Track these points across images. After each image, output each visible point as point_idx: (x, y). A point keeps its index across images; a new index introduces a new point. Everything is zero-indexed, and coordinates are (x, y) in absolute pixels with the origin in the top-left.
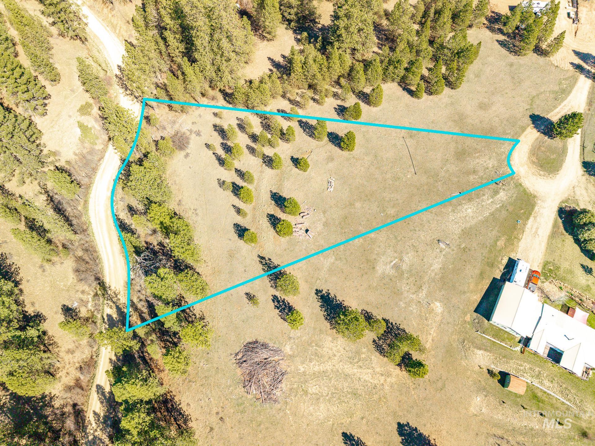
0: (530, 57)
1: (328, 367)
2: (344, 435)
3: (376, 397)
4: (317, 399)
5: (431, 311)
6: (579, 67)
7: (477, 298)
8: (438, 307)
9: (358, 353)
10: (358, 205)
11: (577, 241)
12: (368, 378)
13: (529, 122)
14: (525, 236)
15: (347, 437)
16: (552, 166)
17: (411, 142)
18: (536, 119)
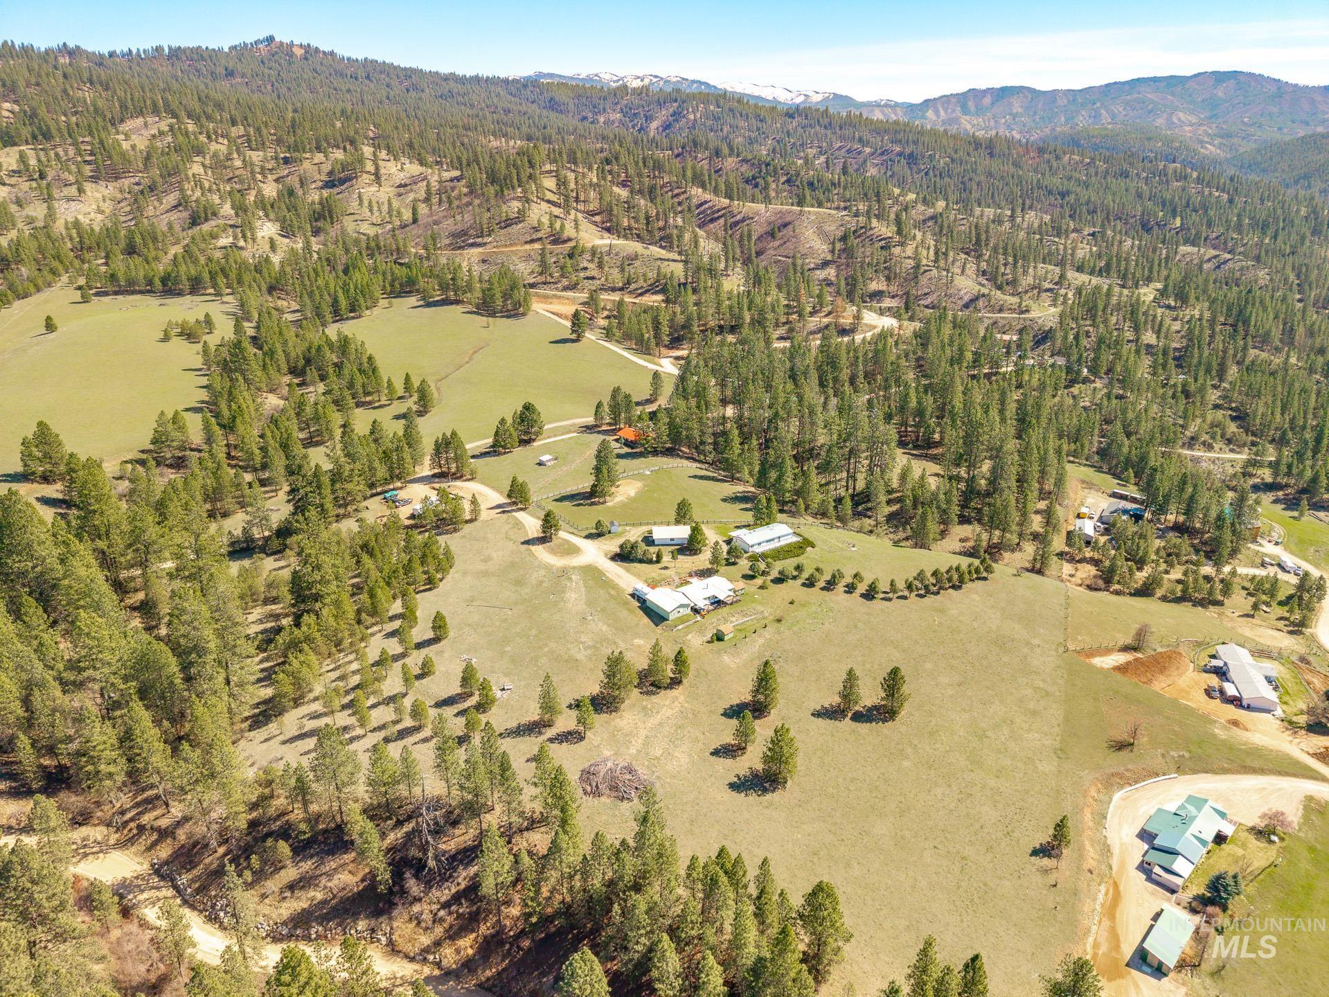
0: (467, 528)
1: (643, 733)
2: (712, 754)
3: (690, 716)
4: (668, 754)
5: (639, 646)
6: (504, 512)
7: (646, 620)
8: (637, 641)
9: (644, 708)
10: (508, 649)
11: (641, 561)
12: (670, 712)
13: (526, 546)
14: (617, 581)
15: (716, 753)
16: (574, 550)
17: (478, 603)
18: (527, 542)
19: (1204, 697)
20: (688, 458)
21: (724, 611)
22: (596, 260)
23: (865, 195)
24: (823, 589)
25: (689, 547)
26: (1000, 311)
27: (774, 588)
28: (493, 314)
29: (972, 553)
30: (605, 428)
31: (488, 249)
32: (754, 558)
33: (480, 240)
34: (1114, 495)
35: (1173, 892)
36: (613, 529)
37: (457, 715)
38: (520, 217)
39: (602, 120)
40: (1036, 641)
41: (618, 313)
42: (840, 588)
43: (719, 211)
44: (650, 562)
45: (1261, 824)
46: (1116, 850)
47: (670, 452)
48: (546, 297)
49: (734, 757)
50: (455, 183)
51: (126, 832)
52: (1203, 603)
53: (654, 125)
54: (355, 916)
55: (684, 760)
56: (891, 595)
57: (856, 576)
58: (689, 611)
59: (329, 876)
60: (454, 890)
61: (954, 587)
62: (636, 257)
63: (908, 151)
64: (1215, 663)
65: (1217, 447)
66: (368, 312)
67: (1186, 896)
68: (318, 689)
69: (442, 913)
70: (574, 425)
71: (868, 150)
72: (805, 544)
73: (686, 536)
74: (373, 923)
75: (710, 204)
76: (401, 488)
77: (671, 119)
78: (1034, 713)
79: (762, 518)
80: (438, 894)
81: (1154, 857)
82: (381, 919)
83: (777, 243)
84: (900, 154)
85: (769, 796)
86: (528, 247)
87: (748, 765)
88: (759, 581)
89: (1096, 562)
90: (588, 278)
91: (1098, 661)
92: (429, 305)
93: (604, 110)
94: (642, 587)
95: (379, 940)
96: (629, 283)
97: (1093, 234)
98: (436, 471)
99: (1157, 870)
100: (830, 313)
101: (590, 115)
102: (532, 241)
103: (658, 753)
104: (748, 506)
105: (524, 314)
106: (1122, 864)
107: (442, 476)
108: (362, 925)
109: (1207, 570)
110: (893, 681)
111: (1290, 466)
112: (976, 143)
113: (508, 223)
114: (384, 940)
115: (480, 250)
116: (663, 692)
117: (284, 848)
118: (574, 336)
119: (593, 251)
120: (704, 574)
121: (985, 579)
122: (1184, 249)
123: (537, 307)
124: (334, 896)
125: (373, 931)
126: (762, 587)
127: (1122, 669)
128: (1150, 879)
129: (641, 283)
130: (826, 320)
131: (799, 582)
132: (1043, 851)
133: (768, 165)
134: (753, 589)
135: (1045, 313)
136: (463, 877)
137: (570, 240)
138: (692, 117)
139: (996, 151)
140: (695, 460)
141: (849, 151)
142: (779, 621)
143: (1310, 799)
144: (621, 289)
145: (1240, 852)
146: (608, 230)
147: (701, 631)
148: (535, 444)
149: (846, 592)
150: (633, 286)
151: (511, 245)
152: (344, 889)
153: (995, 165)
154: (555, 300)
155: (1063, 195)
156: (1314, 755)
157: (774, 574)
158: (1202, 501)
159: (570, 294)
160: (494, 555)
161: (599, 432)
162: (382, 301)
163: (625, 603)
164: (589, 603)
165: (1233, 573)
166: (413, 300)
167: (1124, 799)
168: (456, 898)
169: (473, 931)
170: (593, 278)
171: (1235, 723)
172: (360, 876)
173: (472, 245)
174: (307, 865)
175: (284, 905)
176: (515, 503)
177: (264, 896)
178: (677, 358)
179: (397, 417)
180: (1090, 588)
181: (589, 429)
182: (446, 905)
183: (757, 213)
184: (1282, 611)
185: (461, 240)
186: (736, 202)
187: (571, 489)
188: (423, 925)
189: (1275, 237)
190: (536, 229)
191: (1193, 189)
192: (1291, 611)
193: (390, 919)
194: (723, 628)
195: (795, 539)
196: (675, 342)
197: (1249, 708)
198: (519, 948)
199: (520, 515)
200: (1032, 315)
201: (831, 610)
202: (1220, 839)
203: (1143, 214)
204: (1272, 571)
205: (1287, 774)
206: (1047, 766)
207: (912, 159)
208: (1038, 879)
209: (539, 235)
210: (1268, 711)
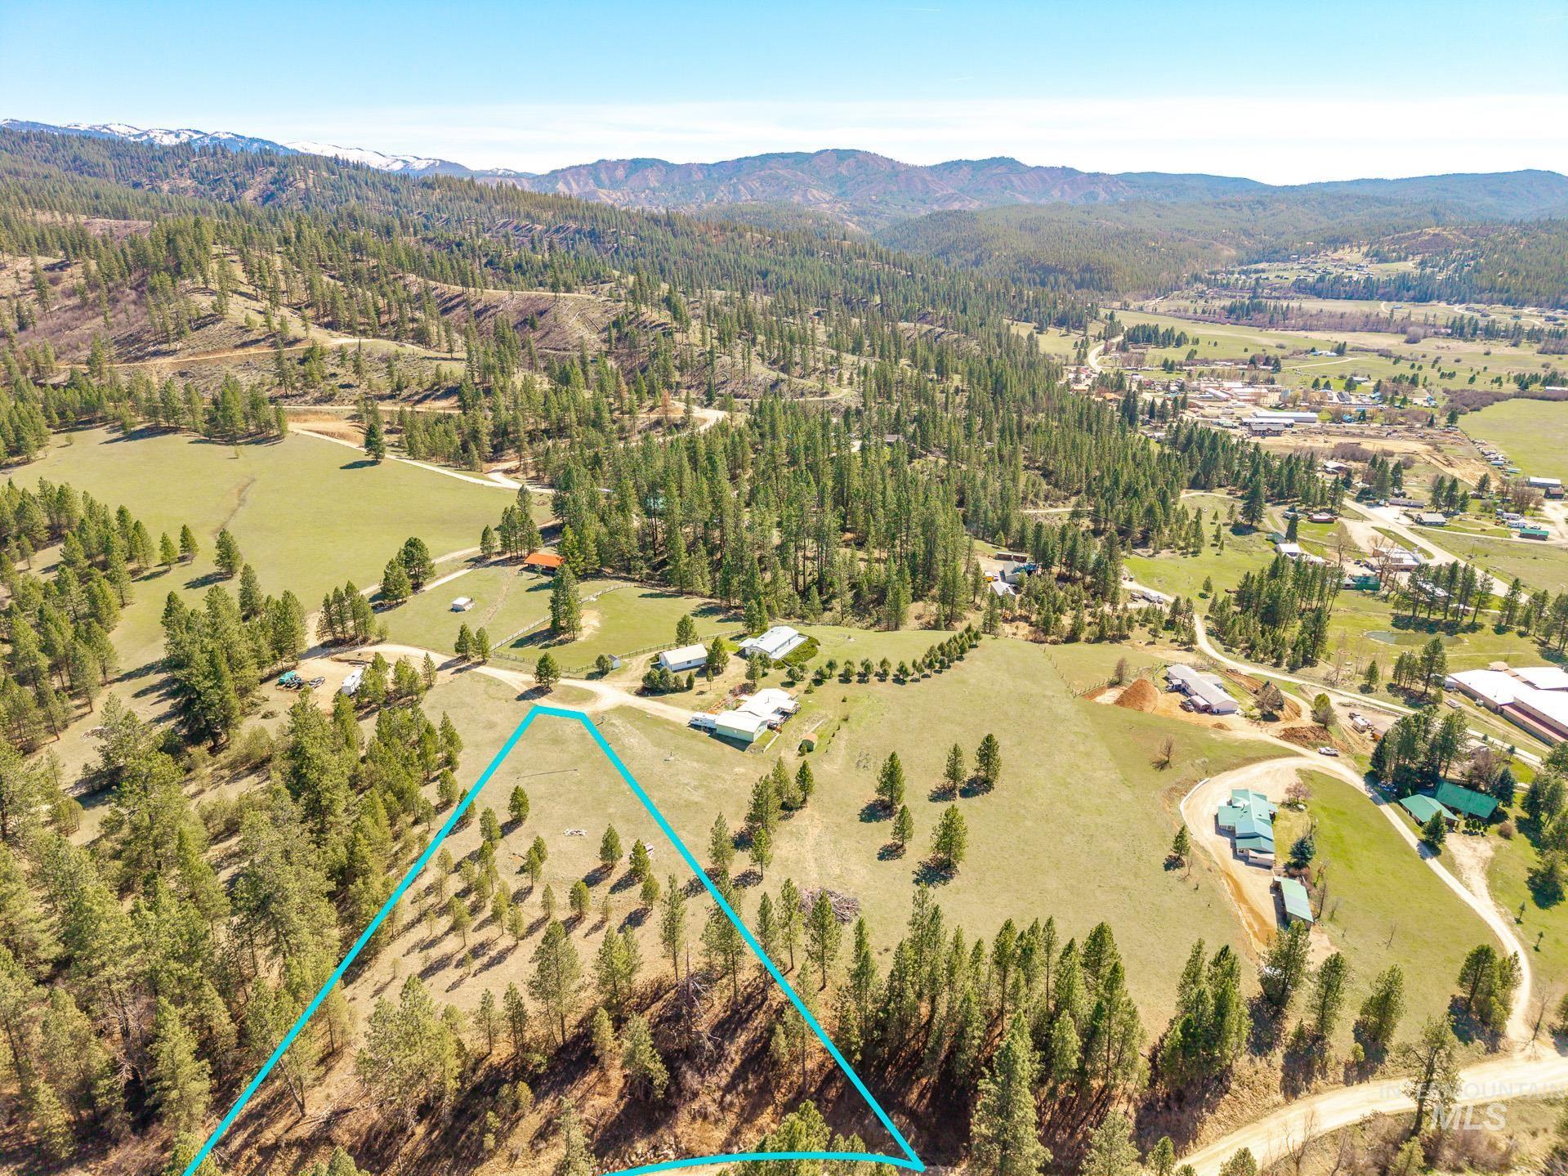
1: (809, 856)
2: (880, 859)
3: (836, 829)
4: (846, 869)
13: (524, 703)
14: (665, 716)
15: (881, 857)
16: (588, 696)
17: (528, 772)
18: (521, 698)
19: (1183, 713)
20: (618, 578)
21: (793, 719)
22: (349, 364)
23: (584, 278)
24: (859, 682)
25: (711, 667)
26: (802, 394)
27: (818, 689)
28: (231, 440)
29: (936, 626)
30: (494, 558)
31: (182, 358)
32: (779, 665)
33: (164, 347)
34: (1000, 557)
35: (1269, 867)
36: (615, 664)
37: (613, 890)
38: (217, 315)
39: (166, 187)
40: (1049, 693)
41: (401, 425)
42: (873, 678)
43: (451, 299)
44: (682, 690)
45: (1286, 797)
46: (1211, 850)
47: (598, 575)
48: (297, 414)
49: (899, 856)
50: (57, 272)
51: (242, 1164)
52: (1114, 639)
53: (249, 195)
54: (629, 1140)
55: (863, 872)
56: (917, 675)
57: (883, 663)
58: (765, 728)
59: (580, 1107)
60: (731, 1070)
61: (960, 658)
62: (397, 357)
63: (587, 228)
64: (1176, 682)
65: (1041, 503)
66: (40, 454)
67: (1280, 865)
68: (408, 914)
69: (728, 1098)
70: (454, 560)
71: (539, 227)
72: (812, 645)
73: (705, 654)
74: (653, 1140)
75: (438, 291)
76: (294, 668)
77: (272, 187)
78: (1088, 754)
79: (755, 626)
80: (715, 1080)
81: (1240, 844)
82: (659, 1133)
83: (538, 334)
84: (578, 231)
85: (951, 883)
86: (240, 352)
87: (915, 860)
88: (801, 686)
89: (1026, 619)
90: (342, 386)
91: (1099, 699)
92: (132, 436)
93: (166, 174)
94: (699, 715)
95: (666, 1157)
96: (399, 388)
97: (818, 314)
98: (328, 638)
99: (1252, 853)
100: (652, 409)
101: (144, 180)
102: (244, 345)
103: (838, 871)
104: (721, 617)
105: (278, 438)
106: (1221, 857)
107: (337, 643)
108: (641, 1146)
109: (1107, 608)
110: (988, 751)
111: (1106, 511)
112: (655, 220)
113: (201, 323)
114: (671, 1153)
115: (170, 360)
116: (796, 814)
117: (524, 1089)
118: (370, 458)
119: (341, 353)
120: (747, 689)
121: (975, 646)
122: (902, 325)
123: (293, 426)
124: (595, 1128)
125: (655, 1148)
126: (807, 692)
127: (1120, 702)
128: (1248, 863)
129: (414, 388)
130: (654, 416)
131: (836, 679)
132: (1172, 864)
133: (459, 245)
134: (802, 695)
135: (845, 395)
136: (735, 1050)
137: (297, 341)
138: (302, 185)
139: (678, 228)
140: (625, 579)
141: (517, 228)
142: (846, 720)
143: (1299, 771)
144: (391, 397)
145: (1288, 824)
146: (327, 326)
147: (789, 746)
148: (427, 588)
149: (882, 680)
150: (405, 393)
151: (215, 351)
152: (603, 1114)
153: (684, 241)
154: (310, 417)
155: (764, 274)
156: (1281, 737)
157: (810, 676)
158: (1080, 551)
159: (326, 407)
160: (494, 718)
161: (496, 563)
162: (54, 438)
163: (694, 737)
164: (659, 744)
165: (1125, 609)
166: (100, 433)
167: (1187, 808)
168: (739, 1076)
169: (768, 1104)
170: (349, 386)
171: (1220, 726)
172: (614, 1096)
173: (156, 354)
174: (547, 1105)
175: (542, 1158)
176: (465, 658)
177: (513, 1158)
178: (507, 472)
179: (194, 585)
180: (1034, 641)
181: (477, 562)
182: (728, 1089)
183: (500, 301)
184: (1170, 635)
185: (134, 347)
186: (472, 290)
187: (523, 631)
188: (712, 1119)
189: (964, 311)
190: (245, 329)
191: (875, 265)
192: (1178, 632)
193: (670, 1127)
194: (805, 736)
195: (801, 640)
196: (497, 453)
197: (1218, 713)
198: (828, 1101)
199: (481, 669)
200: (832, 397)
201: (880, 700)
202: (1273, 817)
203: (845, 292)
204: (1144, 604)
205: (1275, 757)
206: (1126, 796)
207: (594, 236)
208: (1181, 887)
209: (252, 337)
210: (1232, 712)
